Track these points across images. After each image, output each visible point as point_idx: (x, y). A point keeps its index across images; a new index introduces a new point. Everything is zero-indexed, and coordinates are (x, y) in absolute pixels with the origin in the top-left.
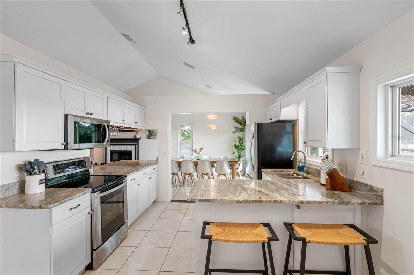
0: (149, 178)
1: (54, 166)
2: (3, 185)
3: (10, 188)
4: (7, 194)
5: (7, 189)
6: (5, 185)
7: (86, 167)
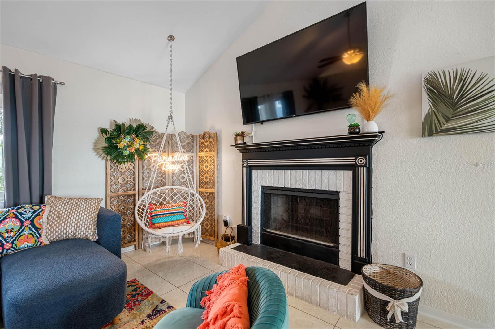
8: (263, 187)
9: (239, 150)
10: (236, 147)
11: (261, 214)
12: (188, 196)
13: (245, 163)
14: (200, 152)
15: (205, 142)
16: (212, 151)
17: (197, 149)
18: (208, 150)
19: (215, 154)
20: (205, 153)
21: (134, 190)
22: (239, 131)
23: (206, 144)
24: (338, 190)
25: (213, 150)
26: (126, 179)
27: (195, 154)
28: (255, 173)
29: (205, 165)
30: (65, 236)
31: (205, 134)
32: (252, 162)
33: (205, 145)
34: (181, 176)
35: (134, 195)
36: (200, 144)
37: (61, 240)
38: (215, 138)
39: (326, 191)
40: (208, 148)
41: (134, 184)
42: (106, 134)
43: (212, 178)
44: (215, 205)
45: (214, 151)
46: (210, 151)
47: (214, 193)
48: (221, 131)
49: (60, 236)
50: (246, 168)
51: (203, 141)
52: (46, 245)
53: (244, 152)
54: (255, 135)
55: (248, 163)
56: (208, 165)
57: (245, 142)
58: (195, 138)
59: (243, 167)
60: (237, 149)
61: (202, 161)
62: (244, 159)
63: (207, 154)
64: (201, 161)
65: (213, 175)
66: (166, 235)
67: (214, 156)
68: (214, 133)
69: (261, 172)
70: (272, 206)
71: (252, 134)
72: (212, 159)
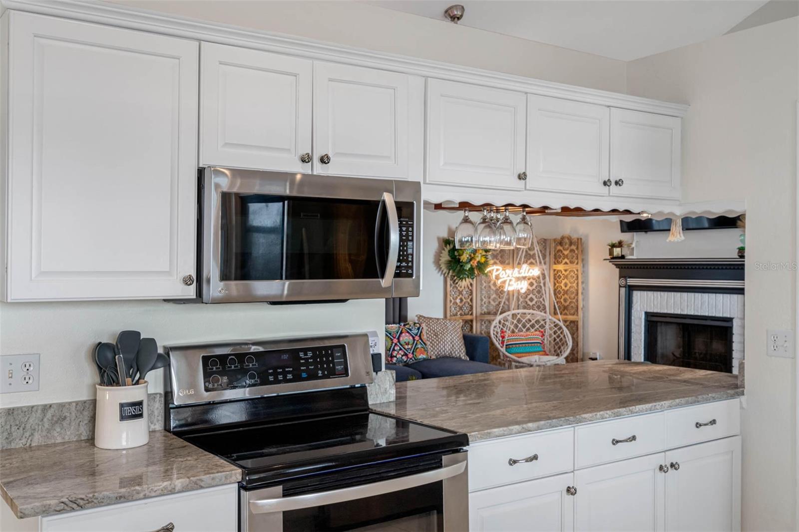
0: (661, 468)
1: (205, 359)
2: (46, 405)
3: (65, 418)
4: (56, 434)
5: (59, 419)
6: (51, 406)
7: (347, 375)
8: (647, 314)
9: (615, 265)
10: (610, 262)
11: (645, 348)
12: (545, 323)
13: (623, 282)
14: (555, 264)
15: (564, 249)
16: (574, 263)
17: (551, 260)
18: (568, 261)
19: (580, 267)
20: (564, 265)
21: (472, 314)
22: (615, 241)
23: (566, 253)
24: (732, 317)
25: (576, 261)
26: (464, 300)
27: (548, 267)
28: (637, 295)
29: (564, 282)
30: (443, 353)
31: (563, 238)
32: (632, 282)
33: (563, 254)
34: (529, 297)
35: (472, 321)
36: (556, 251)
37: (440, 358)
38: (580, 246)
39: (720, 317)
40: (568, 259)
41: (472, 307)
42: (450, 245)
43: (574, 301)
44: (579, 338)
45: (577, 263)
46: (572, 262)
47: (577, 322)
48: (587, 236)
49: (440, 353)
50: (624, 288)
51: (561, 248)
52: (434, 359)
53: (622, 268)
54: (636, 246)
55: (627, 283)
56: (568, 282)
57: (623, 254)
58: (548, 243)
59: (620, 286)
60: (613, 264)
61: (560, 277)
62: (623, 277)
63: (566, 267)
64: (557, 277)
65: (576, 297)
66: (532, 363)
67: (577, 270)
68: (578, 239)
69: (645, 294)
70: (659, 339)
71: (633, 245)
72: (574, 275)
